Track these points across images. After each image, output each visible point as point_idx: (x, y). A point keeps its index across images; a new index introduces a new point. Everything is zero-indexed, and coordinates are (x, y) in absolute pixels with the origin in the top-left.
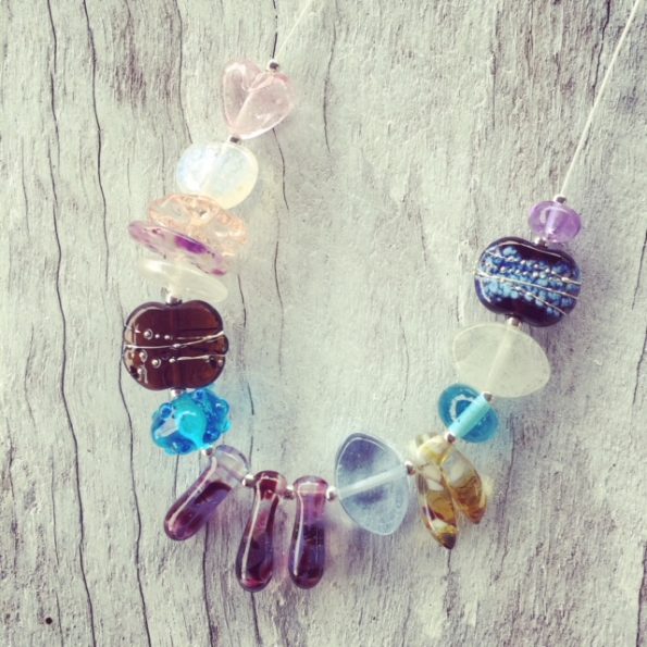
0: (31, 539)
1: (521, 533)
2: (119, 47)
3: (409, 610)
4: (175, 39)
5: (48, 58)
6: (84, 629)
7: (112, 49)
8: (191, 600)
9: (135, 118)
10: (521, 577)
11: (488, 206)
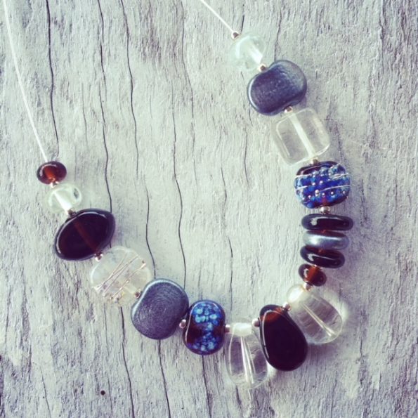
0: (91, 339)
1: (407, 329)
2: (143, 26)
3: (336, 381)
4: (179, 20)
5: (98, 33)
6: (126, 398)
7: (139, 26)
8: (195, 377)
9: (155, 70)
10: (407, 357)
11: (380, 122)
